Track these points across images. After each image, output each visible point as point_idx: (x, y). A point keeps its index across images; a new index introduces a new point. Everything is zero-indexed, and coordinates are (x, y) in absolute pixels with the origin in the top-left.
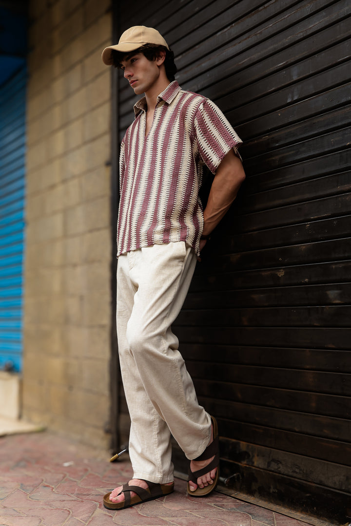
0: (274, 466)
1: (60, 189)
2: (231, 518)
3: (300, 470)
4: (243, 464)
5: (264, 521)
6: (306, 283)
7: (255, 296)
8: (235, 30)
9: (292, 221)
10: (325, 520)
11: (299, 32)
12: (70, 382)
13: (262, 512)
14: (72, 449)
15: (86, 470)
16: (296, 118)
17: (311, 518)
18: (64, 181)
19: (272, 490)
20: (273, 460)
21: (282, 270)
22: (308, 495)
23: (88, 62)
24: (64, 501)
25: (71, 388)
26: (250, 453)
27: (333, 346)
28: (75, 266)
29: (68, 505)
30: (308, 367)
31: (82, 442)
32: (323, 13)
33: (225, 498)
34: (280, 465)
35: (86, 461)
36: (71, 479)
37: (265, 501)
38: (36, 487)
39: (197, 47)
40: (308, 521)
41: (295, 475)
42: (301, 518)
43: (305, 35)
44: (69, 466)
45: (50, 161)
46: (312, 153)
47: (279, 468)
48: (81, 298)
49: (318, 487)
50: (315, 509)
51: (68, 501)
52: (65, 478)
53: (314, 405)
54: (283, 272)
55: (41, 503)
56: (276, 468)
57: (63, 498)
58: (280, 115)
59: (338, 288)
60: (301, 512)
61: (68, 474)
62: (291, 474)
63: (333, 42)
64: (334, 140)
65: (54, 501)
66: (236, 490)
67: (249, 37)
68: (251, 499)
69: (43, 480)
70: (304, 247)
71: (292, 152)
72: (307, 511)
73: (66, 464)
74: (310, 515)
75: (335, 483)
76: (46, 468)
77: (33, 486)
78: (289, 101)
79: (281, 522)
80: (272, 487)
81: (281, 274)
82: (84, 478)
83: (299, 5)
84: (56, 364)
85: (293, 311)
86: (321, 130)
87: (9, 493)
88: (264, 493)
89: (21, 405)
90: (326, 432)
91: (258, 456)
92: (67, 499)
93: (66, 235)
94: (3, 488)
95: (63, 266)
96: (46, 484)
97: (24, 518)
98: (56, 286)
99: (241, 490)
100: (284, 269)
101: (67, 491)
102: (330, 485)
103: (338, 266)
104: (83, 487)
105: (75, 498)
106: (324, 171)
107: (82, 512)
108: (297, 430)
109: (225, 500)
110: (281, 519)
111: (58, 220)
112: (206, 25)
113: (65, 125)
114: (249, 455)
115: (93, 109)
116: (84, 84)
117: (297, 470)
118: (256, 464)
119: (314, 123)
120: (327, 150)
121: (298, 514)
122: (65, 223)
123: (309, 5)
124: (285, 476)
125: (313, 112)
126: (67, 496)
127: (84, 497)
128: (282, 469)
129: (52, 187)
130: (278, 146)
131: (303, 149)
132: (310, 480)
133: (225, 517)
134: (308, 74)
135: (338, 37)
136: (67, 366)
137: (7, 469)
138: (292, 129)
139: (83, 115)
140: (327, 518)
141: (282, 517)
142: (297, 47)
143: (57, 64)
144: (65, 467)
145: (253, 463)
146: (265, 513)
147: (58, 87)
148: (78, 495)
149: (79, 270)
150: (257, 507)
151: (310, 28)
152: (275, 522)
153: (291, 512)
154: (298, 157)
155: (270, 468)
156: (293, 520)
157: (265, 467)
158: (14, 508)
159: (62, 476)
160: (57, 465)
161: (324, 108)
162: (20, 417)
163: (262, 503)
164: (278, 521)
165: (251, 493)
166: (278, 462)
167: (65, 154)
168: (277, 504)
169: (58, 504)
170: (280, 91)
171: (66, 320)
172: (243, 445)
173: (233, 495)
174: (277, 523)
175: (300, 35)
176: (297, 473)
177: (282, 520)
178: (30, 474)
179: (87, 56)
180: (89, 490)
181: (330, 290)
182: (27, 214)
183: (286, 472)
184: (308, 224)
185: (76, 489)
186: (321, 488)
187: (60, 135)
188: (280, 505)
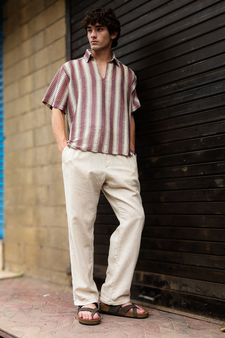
0: (184, 288)
1: (30, 115)
2: (159, 321)
3: (201, 289)
4: (164, 288)
5: (180, 322)
6: (201, 175)
7: (169, 184)
8: (152, 16)
9: (192, 137)
10: (217, 319)
11: (195, 20)
12: (41, 243)
13: (177, 317)
14: (45, 286)
15: (59, 299)
16: (193, 73)
17: (208, 318)
18: (33, 110)
19: (183, 303)
20: (183, 285)
21: (186, 167)
22: (206, 304)
23: (48, 30)
24: (52, 316)
25: (41, 247)
26: (168, 281)
27: (220, 213)
28: (42, 166)
29: (55, 319)
30: (204, 226)
31: (51, 282)
32: (210, 9)
33: (153, 310)
34: (188, 288)
35: (57, 293)
36: (52, 304)
37: (178, 310)
38: (30, 309)
39: (126, 25)
40: (206, 320)
41: (197, 293)
42: (202, 319)
43: (198, 22)
44: (47, 296)
45: (22, 96)
46: (204, 95)
47: (187, 289)
48: (48, 187)
49: (212, 299)
50: (210, 312)
51: (53, 316)
52: (47, 304)
53: (208, 249)
54: (187, 169)
55: (37, 318)
56: (185, 289)
57: (51, 315)
58: (183, 71)
59: (222, 177)
60: (202, 315)
61: (48, 301)
62: (195, 292)
63: (216, 28)
64: (218, 88)
65: (44, 317)
66: (159, 305)
67: (161, 21)
68: (169, 310)
69: (33, 306)
70: (200, 153)
71: (191, 94)
72: (205, 315)
73: (45, 296)
74: (207, 317)
75: (223, 296)
76: (32, 298)
77: (28, 309)
78: (189, 63)
79: (190, 322)
80: (183, 301)
81: (185, 170)
82: (59, 303)
83: (194, 4)
84: (30, 232)
85: (193, 192)
86: (209, 82)
87: (14, 314)
88: (177, 306)
89: (4, 261)
90: (217, 265)
91: (173, 282)
92: (53, 315)
93: (35, 146)
94: (9, 311)
95: (34, 167)
96: (36, 308)
97: (30, 327)
98: (29, 180)
99: (163, 305)
100: (187, 166)
101: (52, 311)
102: (220, 297)
103: (221, 164)
104: (61, 308)
105: (58, 314)
106: (211, 106)
107: (66, 322)
108: (198, 265)
109: (153, 312)
110: (189, 320)
111: (29, 135)
112: (133, 12)
113: (33, 72)
114: (167, 283)
115: (53, 63)
116: (46, 46)
117: (199, 290)
118: (172, 288)
119: (205, 77)
120: (213, 93)
121: (200, 317)
122: (34, 138)
123: (201, 4)
124: (191, 294)
125: (205, 70)
126: (53, 314)
127: (63, 313)
128: (189, 290)
129: (24, 113)
130: (182, 90)
131: (198, 93)
132: (207, 295)
133: (155, 320)
134: (201, 46)
135: (220, 25)
136: (38, 232)
137: (7, 300)
138: (191, 80)
139: (46, 66)
140: (218, 317)
141: (190, 319)
142: (193, 29)
143: (25, 31)
144: (44, 297)
145: (170, 287)
146: (180, 317)
147: (27, 46)
148: (59, 313)
149: (45, 169)
150: (174, 314)
151: (202, 18)
152: (187, 322)
153: (195, 316)
154: (195, 98)
155: (181, 290)
156: (197, 320)
157: (178, 289)
158: (21, 322)
159: (45, 302)
160: (39, 296)
161: (211, 68)
162: (3, 268)
163: (176, 312)
164: (188, 321)
165: (169, 306)
166: (186, 285)
167: (33, 91)
168: (186, 312)
169: (48, 318)
170: (183, 56)
171: (38, 202)
172: (163, 277)
173: (157, 308)
174: (188, 322)
175: (196, 22)
176: (198, 291)
177: (191, 320)
178: (23, 302)
179: (48, 27)
180: (65, 310)
181: (216, 179)
182: (5, 131)
183: (192, 292)
184: (201, 139)
185: (57, 309)
186: (214, 299)
187: (29, 78)
188: (188, 312)
